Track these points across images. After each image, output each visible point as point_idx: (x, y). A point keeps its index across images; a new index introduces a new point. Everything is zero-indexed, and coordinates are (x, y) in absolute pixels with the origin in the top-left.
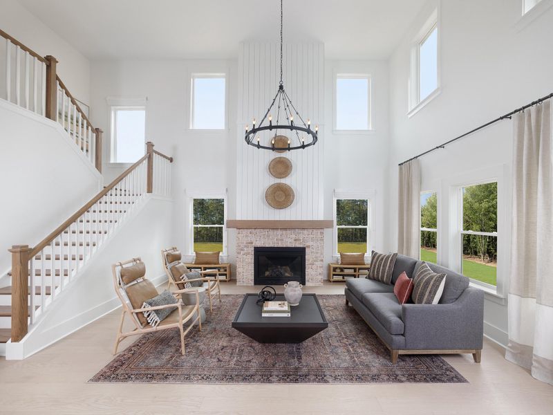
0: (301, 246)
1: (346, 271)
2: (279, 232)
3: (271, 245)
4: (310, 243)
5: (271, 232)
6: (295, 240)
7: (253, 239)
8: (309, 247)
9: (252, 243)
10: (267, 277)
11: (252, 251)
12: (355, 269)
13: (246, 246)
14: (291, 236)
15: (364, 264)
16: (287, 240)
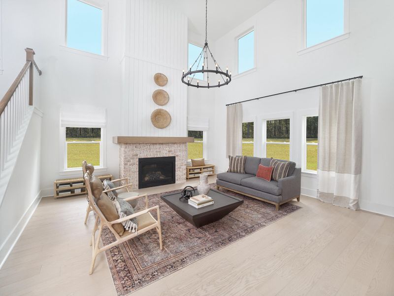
0: (173, 156)
1: (196, 171)
2: (158, 146)
3: (152, 156)
4: (178, 153)
5: (152, 146)
6: (169, 151)
7: (138, 152)
8: (178, 156)
9: (137, 155)
10: (147, 181)
11: (137, 162)
12: (200, 169)
13: (132, 158)
14: (166, 149)
15: (205, 165)
16: (163, 152)
